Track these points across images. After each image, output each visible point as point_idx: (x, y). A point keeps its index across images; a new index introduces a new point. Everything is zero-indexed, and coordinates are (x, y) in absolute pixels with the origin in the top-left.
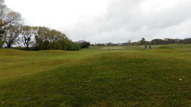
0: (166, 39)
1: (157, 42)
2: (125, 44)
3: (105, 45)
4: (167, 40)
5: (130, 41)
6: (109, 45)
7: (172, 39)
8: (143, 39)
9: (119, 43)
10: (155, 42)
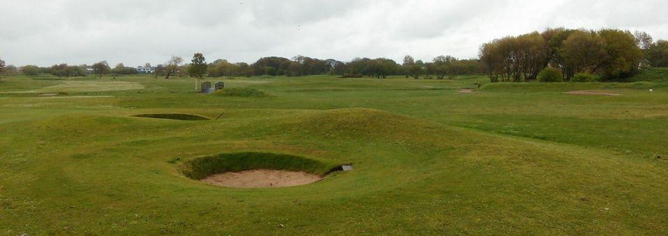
0: (300, 58)
1: (273, 67)
2: (160, 71)
3: (88, 73)
4: (302, 62)
5: (179, 60)
6: (101, 70)
7: (317, 60)
8: (199, 57)
9: (148, 65)
10: (267, 68)
